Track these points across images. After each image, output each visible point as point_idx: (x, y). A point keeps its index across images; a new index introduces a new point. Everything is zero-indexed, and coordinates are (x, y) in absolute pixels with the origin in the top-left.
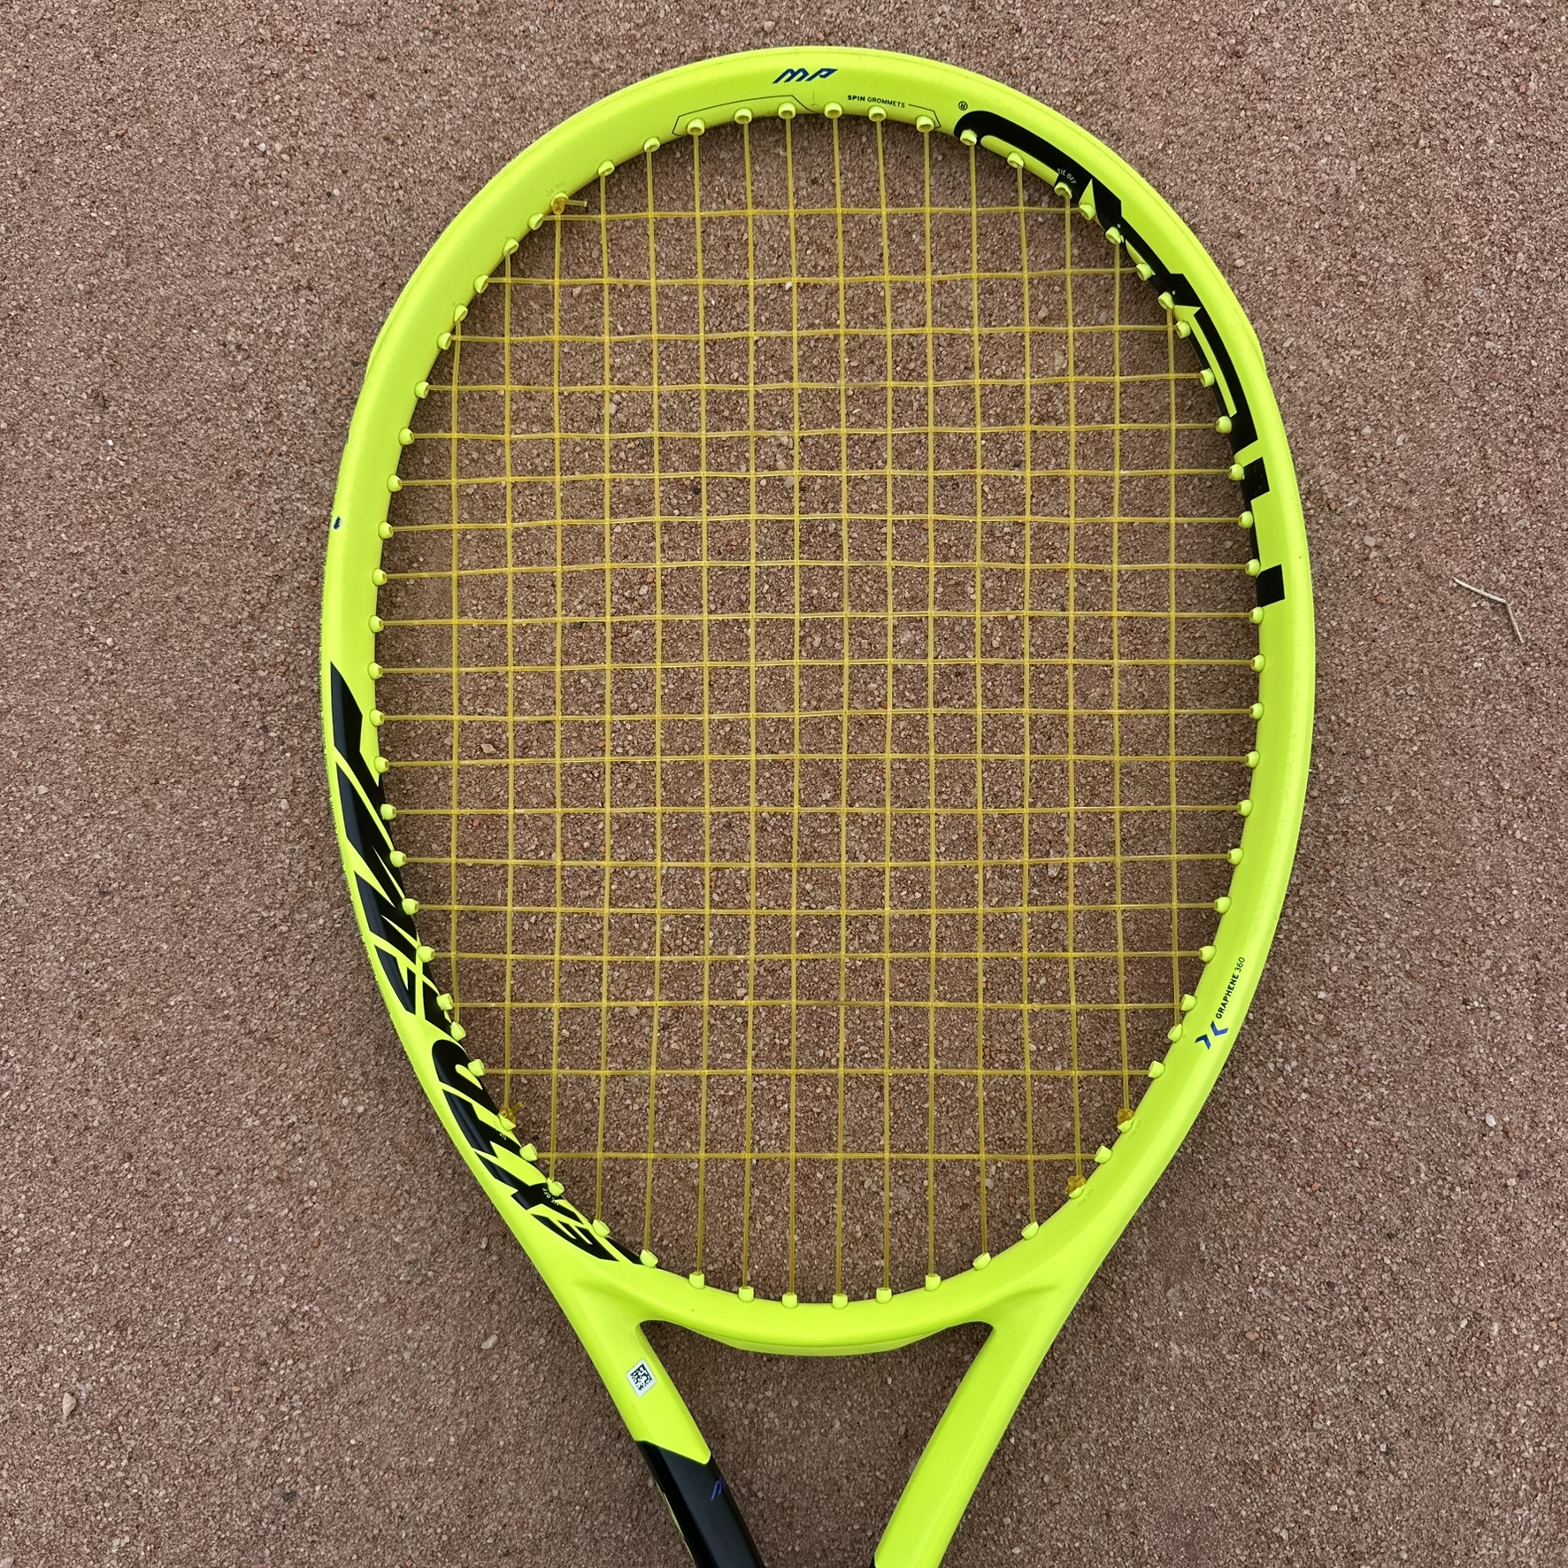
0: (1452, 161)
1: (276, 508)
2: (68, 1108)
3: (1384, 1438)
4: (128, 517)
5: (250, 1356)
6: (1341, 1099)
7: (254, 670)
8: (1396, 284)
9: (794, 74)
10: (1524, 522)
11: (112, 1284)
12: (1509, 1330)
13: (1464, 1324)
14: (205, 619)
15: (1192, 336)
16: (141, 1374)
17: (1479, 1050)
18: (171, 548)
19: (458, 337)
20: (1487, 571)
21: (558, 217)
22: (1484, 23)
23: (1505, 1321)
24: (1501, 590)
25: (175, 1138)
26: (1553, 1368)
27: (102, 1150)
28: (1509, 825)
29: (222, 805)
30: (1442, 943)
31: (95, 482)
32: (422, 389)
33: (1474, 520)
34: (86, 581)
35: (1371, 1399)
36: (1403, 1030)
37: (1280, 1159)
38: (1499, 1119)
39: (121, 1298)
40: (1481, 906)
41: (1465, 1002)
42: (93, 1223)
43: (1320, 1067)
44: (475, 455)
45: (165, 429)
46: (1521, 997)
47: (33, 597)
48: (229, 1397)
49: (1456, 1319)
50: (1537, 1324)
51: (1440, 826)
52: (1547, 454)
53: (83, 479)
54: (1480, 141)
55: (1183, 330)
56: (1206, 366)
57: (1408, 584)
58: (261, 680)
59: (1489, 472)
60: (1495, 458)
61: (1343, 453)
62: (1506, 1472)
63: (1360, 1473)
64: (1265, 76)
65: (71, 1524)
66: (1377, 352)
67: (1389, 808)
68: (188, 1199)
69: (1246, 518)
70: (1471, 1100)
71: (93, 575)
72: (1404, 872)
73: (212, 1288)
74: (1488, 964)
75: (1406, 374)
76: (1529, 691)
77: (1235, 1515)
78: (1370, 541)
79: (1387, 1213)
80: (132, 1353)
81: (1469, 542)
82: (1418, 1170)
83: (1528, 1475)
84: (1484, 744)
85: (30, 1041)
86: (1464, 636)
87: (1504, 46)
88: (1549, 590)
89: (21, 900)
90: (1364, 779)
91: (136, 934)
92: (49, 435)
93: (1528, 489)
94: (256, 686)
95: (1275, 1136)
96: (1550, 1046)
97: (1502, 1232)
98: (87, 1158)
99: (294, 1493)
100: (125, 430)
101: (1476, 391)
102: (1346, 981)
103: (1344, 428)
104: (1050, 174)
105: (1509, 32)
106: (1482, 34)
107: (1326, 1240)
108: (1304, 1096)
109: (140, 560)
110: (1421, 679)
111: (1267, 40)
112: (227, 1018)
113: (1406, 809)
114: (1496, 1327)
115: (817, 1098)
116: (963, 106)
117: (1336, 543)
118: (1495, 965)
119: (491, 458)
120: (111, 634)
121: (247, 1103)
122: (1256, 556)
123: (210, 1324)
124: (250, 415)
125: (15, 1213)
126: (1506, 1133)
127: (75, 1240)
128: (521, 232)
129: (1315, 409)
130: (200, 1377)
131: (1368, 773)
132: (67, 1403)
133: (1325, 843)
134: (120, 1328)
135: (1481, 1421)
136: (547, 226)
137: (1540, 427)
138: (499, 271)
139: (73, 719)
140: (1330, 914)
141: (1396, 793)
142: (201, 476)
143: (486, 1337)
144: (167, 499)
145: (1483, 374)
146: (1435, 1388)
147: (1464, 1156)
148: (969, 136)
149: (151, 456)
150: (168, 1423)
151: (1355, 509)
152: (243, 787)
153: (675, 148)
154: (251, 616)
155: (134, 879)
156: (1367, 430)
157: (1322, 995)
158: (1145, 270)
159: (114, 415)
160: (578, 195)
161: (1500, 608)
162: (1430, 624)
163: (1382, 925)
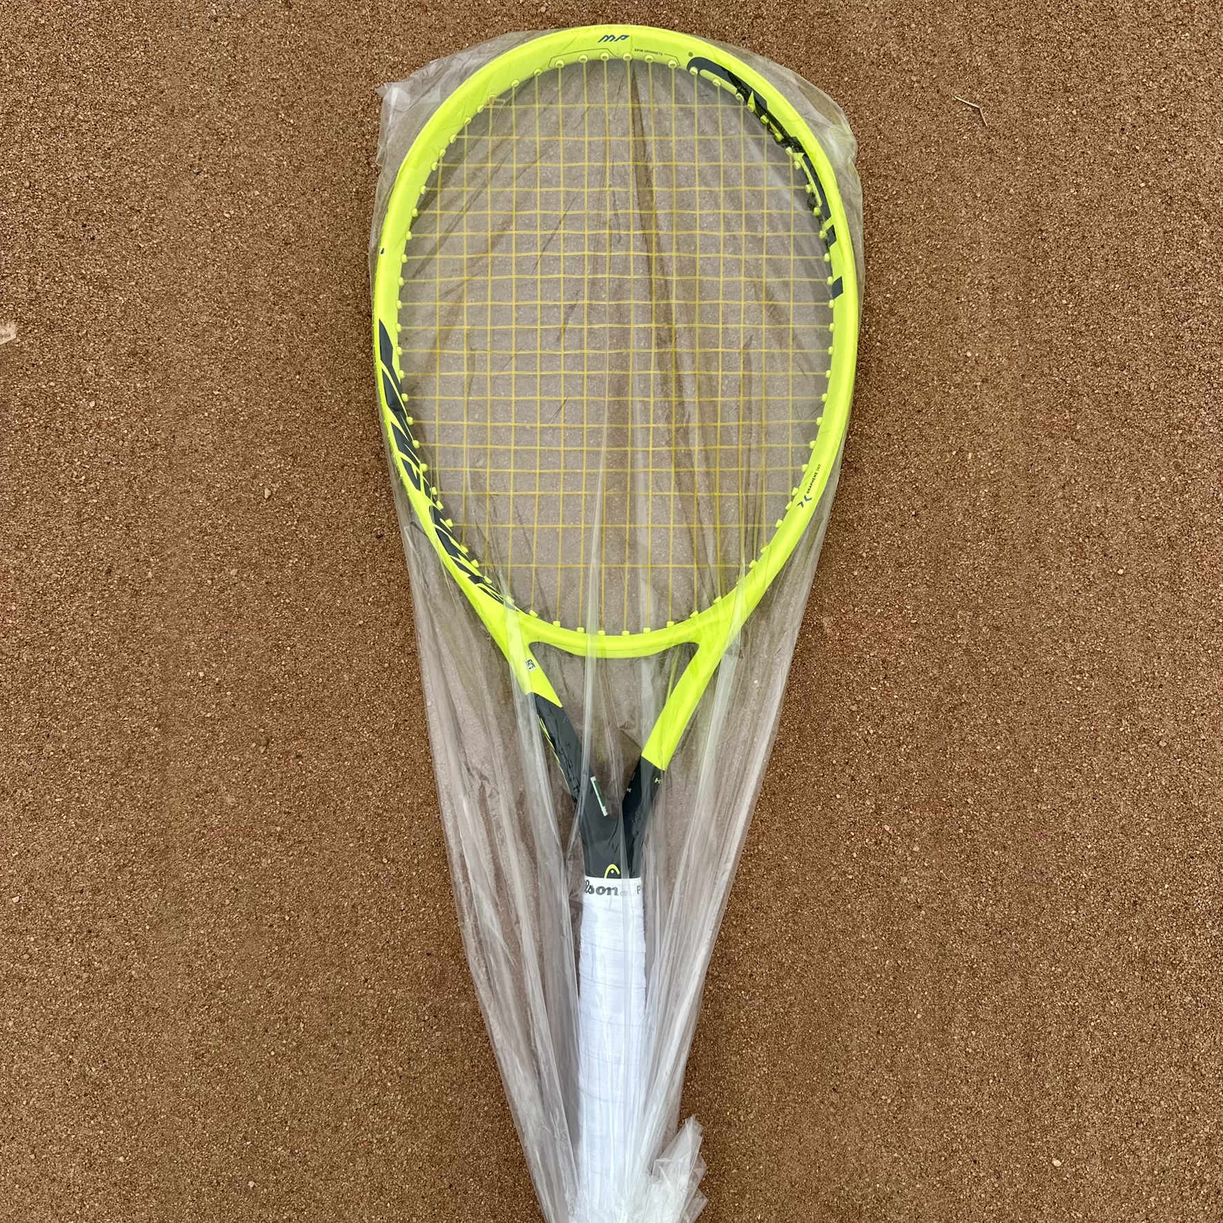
1: (376, 57)
2: (268, 348)
3: (914, 509)
4: (302, 61)
5: (360, 470)
6: (896, 345)
7: (364, 136)
10: (989, 70)
11: (291, 434)
12: (976, 456)
13: (954, 453)
14: (340, 111)
16: (305, 479)
17: (964, 321)
18: (323, 77)
20: (971, 93)
23: (974, 452)
24: (977, 102)
25: (323, 363)
26: (998, 474)
27: (284, 370)
28: (980, 214)
29: (347, 201)
30: (947, 271)
31: (285, 44)
33: (965, 69)
34: (280, 92)
35: (908, 490)
36: (927, 312)
37: (866, 375)
38: (973, 354)
39: (294, 442)
40: (965, 253)
42: (280, 406)
43: (886, 331)
45: (321, 19)
46: (985, 296)
47: (252, 100)
48: (349, 490)
49: (950, 451)
50: (990, 454)
51: (946, 215)
52: (1001, 38)
53: (279, 42)
57: (932, 100)
58: (367, 140)
59: (972, 48)
60: (975, 39)
61: (901, 35)
62: (974, 524)
63: (902, 526)
65: (267, 553)
67: (922, 206)
68: (329, 393)
69: (827, 257)
70: (960, 346)
71: (284, 90)
72: (929, 237)
73: (341, 438)
74: (969, 280)
76: (991, 151)
77: (840, 546)
78: (914, 79)
79: (917, 400)
80: (300, 469)
81: (963, 80)
82: (933, 380)
83: (985, 526)
84: (967, 176)
85: (248, 316)
86: (959, 124)
88: (1000, 103)
89: (245, 247)
90: (910, 192)
91: (303, 264)
92: (262, 21)
93: (992, 55)
94: (365, 143)
95: (864, 364)
96: (998, 320)
97: (973, 408)
98: (277, 374)
99: (382, 536)
100: (301, 19)
101: (967, 8)
102: (900, 289)
103: (902, 23)
107: (888, 413)
108: (878, 343)
109: (307, 82)
110: (938, 145)
112: (348, 305)
113: (931, 207)
114: (970, 455)
117: (898, 79)
118: (971, 282)
120: (294, 118)
121: (359, 347)
123: (340, 455)
124: (364, 12)
125: (240, 400)
126: (977, 361)
127: (271, 414)
129: (889, 15)
130: (335, 481)
131: (912, 190)
132: (267, 493)
133: (891, 223)
134: (294, 457)
135: (962, 500)
137: (998, 25)
139: (272, 159)
140: (892, 256)
141: (926, 199)
142: (339, 42)
144: (322, 53)
146: (939, 484)
147: (955, 372)
149: (314, 32)
150: (318, 503)
151: (907, 62)
152: (357, 192)
154: (363, 109)
155: (302, 237)
156: (913, 26)
157: (888, 295)
159: (295, 12)
161: (976, 110)
162: (943, 118)
163: (917, 262)
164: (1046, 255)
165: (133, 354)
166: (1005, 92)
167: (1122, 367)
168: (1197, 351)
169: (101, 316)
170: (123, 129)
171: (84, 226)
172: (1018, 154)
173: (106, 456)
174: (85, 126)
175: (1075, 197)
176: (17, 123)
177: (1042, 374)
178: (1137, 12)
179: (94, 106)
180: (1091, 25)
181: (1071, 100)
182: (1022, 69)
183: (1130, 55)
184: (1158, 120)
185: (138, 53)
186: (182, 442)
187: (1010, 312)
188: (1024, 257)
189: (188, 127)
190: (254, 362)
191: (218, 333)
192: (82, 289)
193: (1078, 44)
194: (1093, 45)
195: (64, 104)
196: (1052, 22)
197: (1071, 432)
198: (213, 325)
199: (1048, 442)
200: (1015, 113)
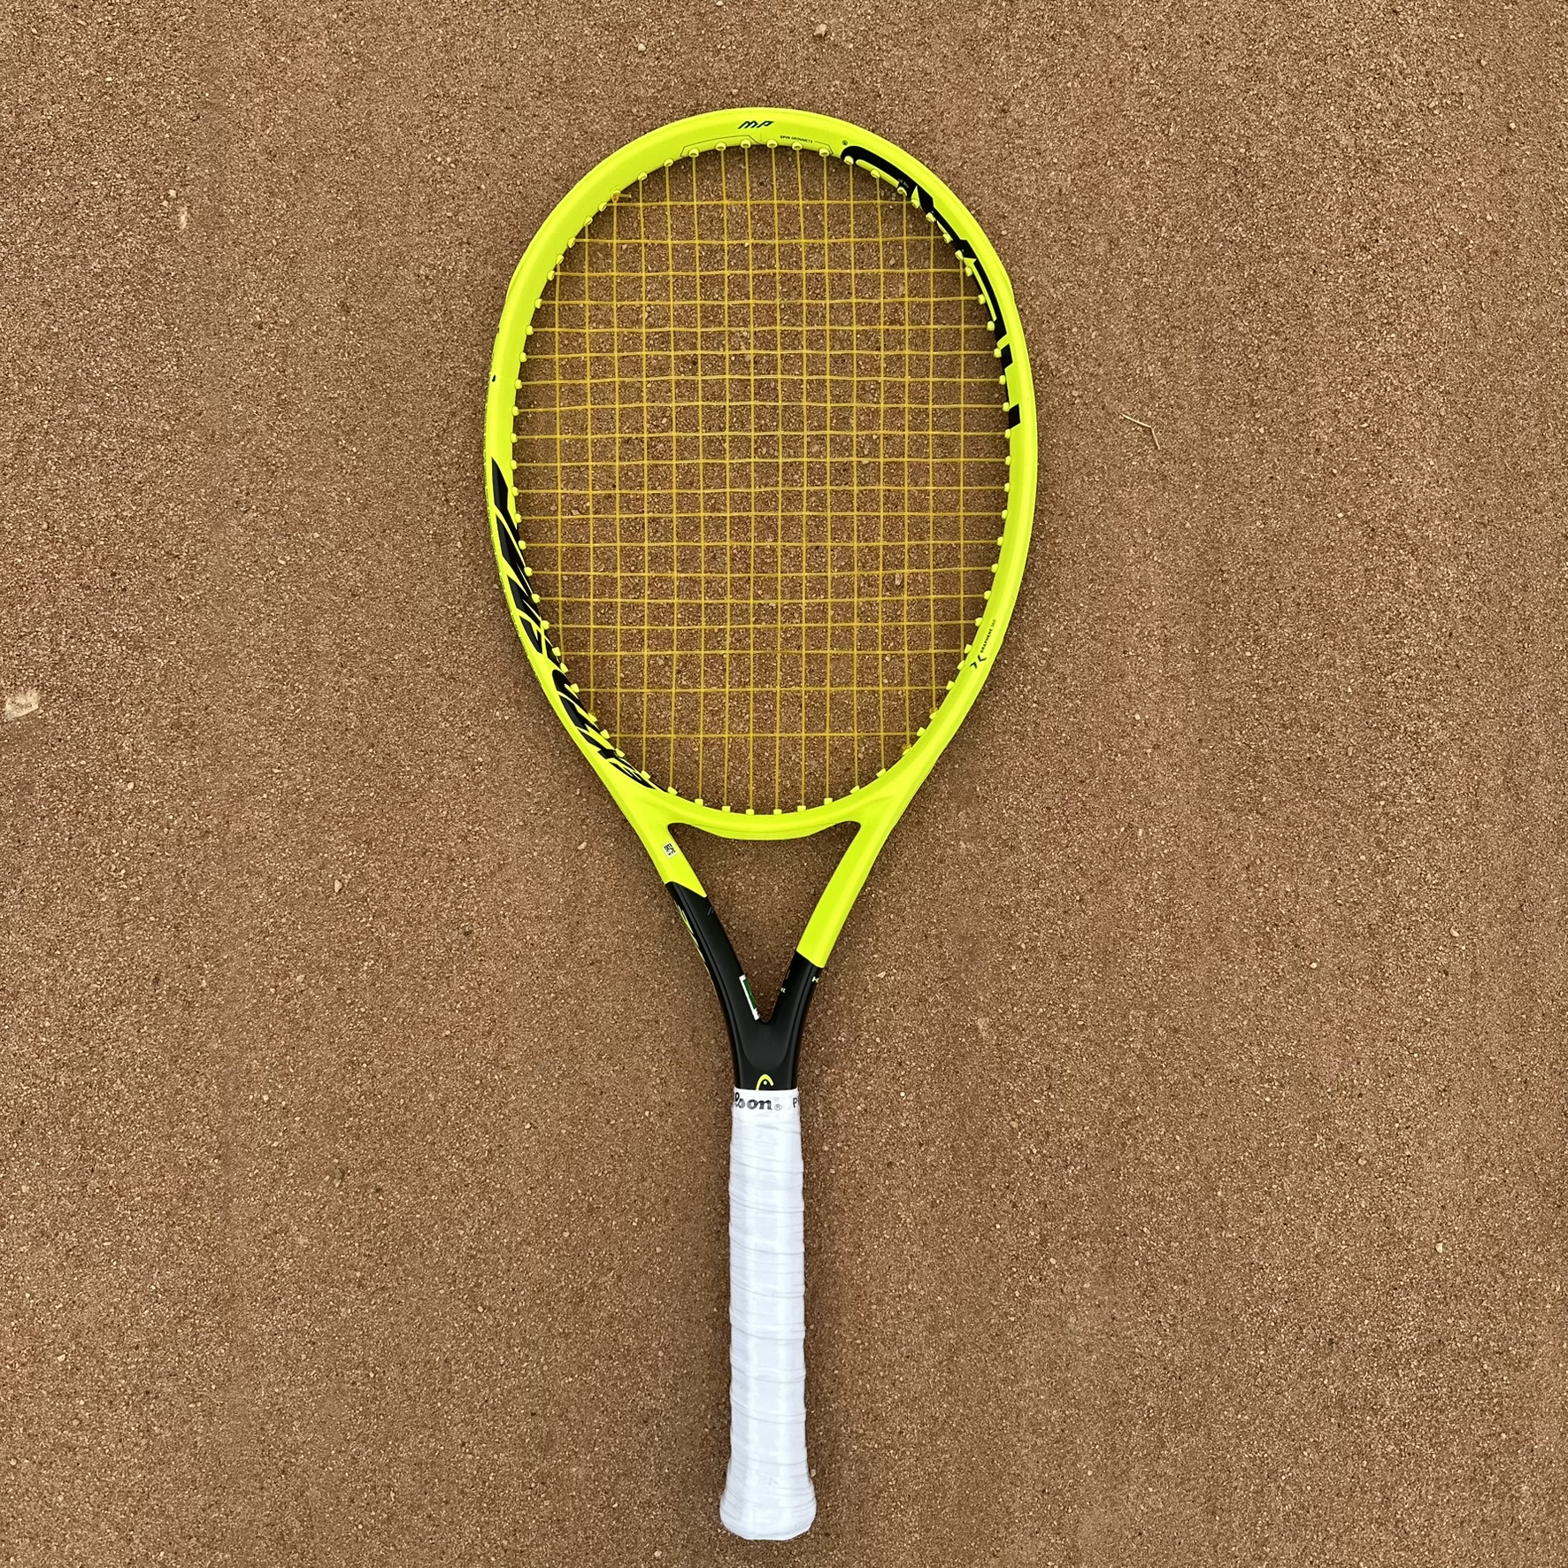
0: (1125, 174)
1: (451, 372)
2: (335, 718)
3: (1078, 893)
4: (364, 376)
5: (444, 856)
6: (1055, 707)
7: (440, 467)
8: (1093, 244)
9: (750, 124)
10: (1163, 382)
11: (364, 816)
12: (1147, 833)
13: (1122, 829)
14: (411, 437)
15: (973, 276)
16: (381, 868)
17: (1131, 678)
18: (389, 395)
19: (559, 273)
20: (1141, 409)
21: (615, 204)
22: (1143, 94)
23: (1146, 828)
24: (1148, 420)
25: (400, 734)
26: (1172, 853)
27: (356, 742)
28: (1151, 553)
29: (423, 545)
30: (1113, 620)
31: (343, 356)
32: (538, 303)
33: (1135, 381)
34: (339, 414)
35: (1071, 871)
36: (1089, 668)
37: (1021, 740)
38: (1142, 716)
39: (368, 825)
40: (1134, 599)
41: (1124, 652)
42: (351, 783)
43: (1044, 689)
44: (566, 342)
45: (385, 325)
46: (1156, 649)
47: (306, 423)
48: (432, 880)
49: (1118, 827)
50: (1164, 830)
51: (1112, 555)
52: (1177, 342)
53: (336, 354)
54: (1142, 162)
55: (969, 273)
56: (981, 293)
57: (1097, 418)
58: (444, 472)
59: (1143, 356)
60: (1147, 345)
61: (1062, 344)
62: (1146, 911)
63: (1065, 912)
64: (1020, 124)
65: (338, 955)
66: (1081, 284)
67: (1084, 545)
68: (408, 769)
69: (1002, 380)
70: (1127, 707)
71: (344, 411)
72: (1092, 581)
73: (422, 820)
74: (1138, 631)
75: (1097, 297)
76: (1164, 478)
77: (996, 936)
78: (1075, 393)
79: (1080, 769)
80: (374, 857)
81: (1132, 394)
82: (1097, 745)
83: (1159, 912)
84: (1136, 509)
85: (311, 680)
86: (1127, 447)
87: (1157, 107)
88: (1176, 420)
89: (305, 599)
90: (1070, 529)
91: (373, 620)
92: (315, 328)
93: (1166, 362)
94: (442, 476)
95: (1019, 728)
96: (1172, 676)
97: (1144, 779)
98: (347, 747)
99: (471, 932)
100: (360, 325)
101: (1137, 307)
102: (1058, 642)
103: (1061, 328)
104: (895, 182)
105: (1159, 99)
106: (1144, 100)
107: (1047, 784)
108: (1034, 705)
109: (371, 402)
110: (1103, 472)
111: (1021, 103)
112: (429, 666)
113: (1094, 545)
114: (1141, 831)
115: (766, 711)
116: (845, 143)
117: (1056, 395)
118: (1141, 632)
119: (575, 344)
120: (356, 445)
121: (441, 715)
122: (1008, 401)
123: (421, 840)
124: (435, 318)
125: (304, 778)
126: (1146, 724)
127: (340, 794)
128: (594, 212)
129: (1046, 317)
130: (415, 869)
131: (1072, 526)
132: (338, 886)
133: (1049, 565)
134: (368, 843)
135: (1132, 883)
136: (609, 210)
137: (1173, 327)
138: (581, 235)
139: (333, 495)
140: (1050, 604)
141: (1088, 537)
142: (407, 354)
143: (580, 844)
144: (386, 367)
145: (1140, 298)
146: (1108, 865)
147: (1123, 737)
148: (849, 160)
149: (377, 341)
150: (396, 896)
151: (1067, 375)
152: (435, 534)
153: (683, 164)
154: (438, 435)
155: (372, 587)
156: (1075, 330)
157: (1045, 650)
158: (948, 238)
159: (354, 317)
160: (624, 191)
161: (1147, 431)
162: (1109, 440)
163: (1078, 610)
164: (1228, 599)
165: (176, 726)
166: (1180, 407)
167: (1316, 728)
168: (1401, 709)
169: (138, 682)
170: (156, 458)
171: (114, 574)
172: (1196, 481)
173: (150, 846)
174: (111, 456)
175: (1262, 530)
176: (30, 453)
177: (1222, 738)
178: (1335, 309)
179: (120, 431)
180: (1282, 325)
181: (1258, 416)
182: (1201, 379)
183: (1326, 361)
184: (1359, 437)
185: (170, 368)
186: (238, 828)
187: (1185, 667)
188: (1201, 602)
189: (231, 455)
190: (319, 733)
191: (276, 701)
192: (114, 650)
193: (1266, 349)
194: (1284, 350)
195: (85, 429)
196: (1237, 322)
197: (1255, 805)
198: (271, 691)
199: (1229, 817)
200: (1193, 432)
